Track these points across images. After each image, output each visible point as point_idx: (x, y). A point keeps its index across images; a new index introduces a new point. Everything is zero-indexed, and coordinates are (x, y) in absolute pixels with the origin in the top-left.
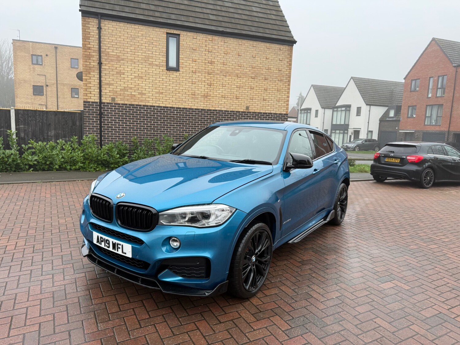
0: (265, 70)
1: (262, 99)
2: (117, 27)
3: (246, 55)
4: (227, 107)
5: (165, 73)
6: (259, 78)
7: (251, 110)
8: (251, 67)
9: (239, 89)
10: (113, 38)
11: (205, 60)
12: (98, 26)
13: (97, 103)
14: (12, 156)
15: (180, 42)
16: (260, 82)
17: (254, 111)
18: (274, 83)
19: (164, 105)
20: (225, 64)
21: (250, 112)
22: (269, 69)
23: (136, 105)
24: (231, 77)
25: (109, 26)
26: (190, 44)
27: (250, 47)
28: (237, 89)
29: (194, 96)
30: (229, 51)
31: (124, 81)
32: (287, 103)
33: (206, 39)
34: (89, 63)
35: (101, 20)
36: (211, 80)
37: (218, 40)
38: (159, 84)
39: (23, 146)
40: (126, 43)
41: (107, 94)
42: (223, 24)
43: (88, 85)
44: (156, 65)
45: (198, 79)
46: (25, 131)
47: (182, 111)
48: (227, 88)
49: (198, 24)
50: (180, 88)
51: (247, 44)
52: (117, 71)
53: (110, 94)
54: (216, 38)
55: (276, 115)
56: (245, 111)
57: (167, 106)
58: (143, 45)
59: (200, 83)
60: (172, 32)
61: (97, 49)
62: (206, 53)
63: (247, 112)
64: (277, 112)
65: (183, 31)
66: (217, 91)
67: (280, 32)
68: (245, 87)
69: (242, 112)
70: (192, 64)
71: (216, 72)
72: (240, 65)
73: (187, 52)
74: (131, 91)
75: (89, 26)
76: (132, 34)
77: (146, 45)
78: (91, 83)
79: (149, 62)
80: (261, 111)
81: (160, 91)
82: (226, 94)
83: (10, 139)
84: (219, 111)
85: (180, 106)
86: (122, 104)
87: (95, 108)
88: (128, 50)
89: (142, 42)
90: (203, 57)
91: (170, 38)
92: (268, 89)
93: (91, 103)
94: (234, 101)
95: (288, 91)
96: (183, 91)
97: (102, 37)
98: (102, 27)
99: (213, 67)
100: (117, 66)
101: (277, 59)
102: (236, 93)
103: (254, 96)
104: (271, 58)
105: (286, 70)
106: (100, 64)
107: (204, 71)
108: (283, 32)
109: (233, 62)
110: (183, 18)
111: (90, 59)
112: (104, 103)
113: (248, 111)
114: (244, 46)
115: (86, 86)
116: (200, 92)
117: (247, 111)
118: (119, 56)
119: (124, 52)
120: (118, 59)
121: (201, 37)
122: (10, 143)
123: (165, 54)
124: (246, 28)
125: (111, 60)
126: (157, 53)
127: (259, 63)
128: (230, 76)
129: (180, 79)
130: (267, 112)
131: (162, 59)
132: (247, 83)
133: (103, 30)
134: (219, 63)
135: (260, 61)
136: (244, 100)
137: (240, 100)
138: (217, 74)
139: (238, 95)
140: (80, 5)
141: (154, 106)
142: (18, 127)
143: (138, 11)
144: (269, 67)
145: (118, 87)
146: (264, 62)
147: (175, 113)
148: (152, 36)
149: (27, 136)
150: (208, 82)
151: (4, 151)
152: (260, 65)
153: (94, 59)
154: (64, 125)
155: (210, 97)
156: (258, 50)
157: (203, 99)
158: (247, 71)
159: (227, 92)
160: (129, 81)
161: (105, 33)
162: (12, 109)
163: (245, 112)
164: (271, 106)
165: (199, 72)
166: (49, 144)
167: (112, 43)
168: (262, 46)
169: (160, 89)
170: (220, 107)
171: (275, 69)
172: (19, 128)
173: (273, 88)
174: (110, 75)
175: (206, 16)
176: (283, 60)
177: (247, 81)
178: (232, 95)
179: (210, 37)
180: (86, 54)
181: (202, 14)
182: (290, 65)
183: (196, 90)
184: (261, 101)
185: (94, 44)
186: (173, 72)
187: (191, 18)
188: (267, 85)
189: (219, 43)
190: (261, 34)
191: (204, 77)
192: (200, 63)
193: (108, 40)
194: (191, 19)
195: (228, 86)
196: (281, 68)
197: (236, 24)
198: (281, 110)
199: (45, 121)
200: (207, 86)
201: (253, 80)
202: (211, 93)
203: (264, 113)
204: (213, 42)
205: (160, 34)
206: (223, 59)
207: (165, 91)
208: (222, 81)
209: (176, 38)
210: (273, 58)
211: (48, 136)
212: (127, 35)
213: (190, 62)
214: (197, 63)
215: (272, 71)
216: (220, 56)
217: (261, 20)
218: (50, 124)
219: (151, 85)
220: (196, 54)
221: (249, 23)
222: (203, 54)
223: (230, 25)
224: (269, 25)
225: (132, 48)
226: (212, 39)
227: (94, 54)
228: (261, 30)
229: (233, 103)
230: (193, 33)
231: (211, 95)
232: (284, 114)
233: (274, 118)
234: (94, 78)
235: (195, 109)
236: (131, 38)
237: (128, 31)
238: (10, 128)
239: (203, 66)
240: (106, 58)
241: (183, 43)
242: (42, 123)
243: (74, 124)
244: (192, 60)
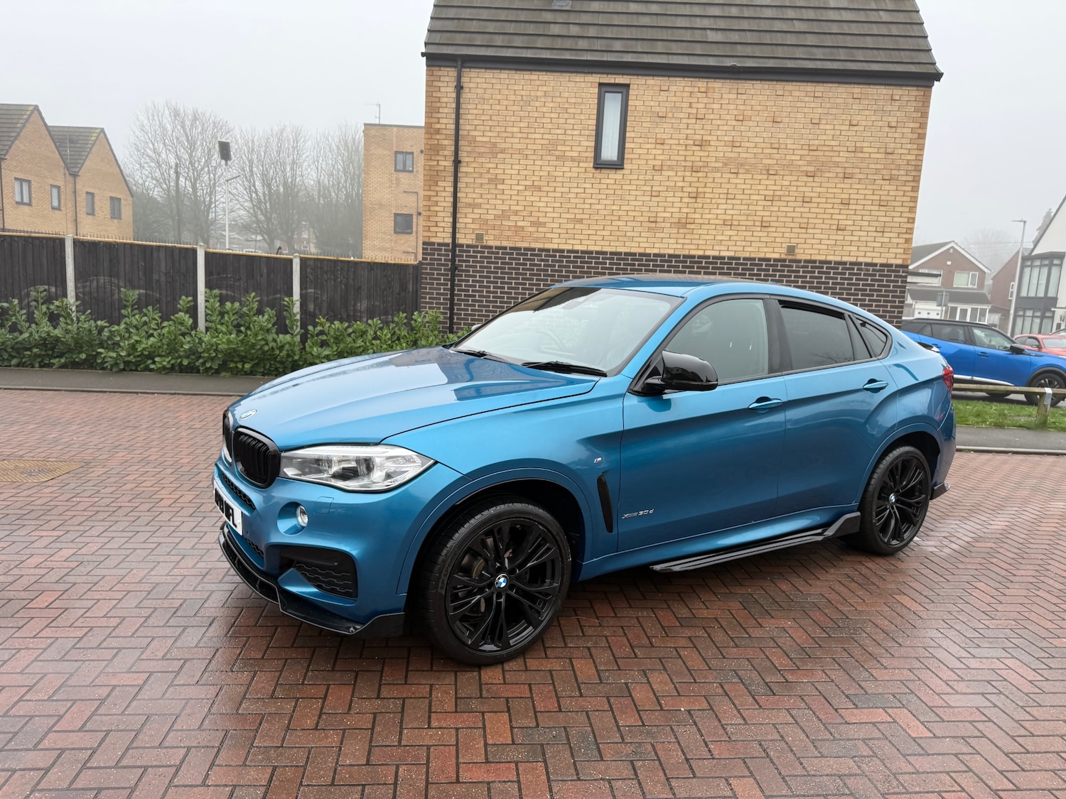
0: (847, 154)
1: (835, 227)
2: (494, 81)
3: (793, 120)
4: (735, 248)
5: (591, 175)
6: (827, 175)
7: (801, 255)
8: (806, 147)
9: (769, 203)
10: (485, 107)
11: (686, 139)
12: (455, 84)
13: (447, 245)
14: (287, 347)
15: (630, 103)
16: (830, 185)
17: (808, 258)
18: (869, 187)
19: (584, 248)
20: (738, 144)
21: (800, 261)
22: (858, 150)
23: (526, 249)
24: (750, 176)
25: (479, 80)
26: (652, 103)
27: (807, 99)
28: (765, 203)
29: (654, 225)
30: (749, 113)
31: (504, 197)
32: (907, 236)
33: (691, 89)
34: (435, 163)
35: (463, 70)
36: (698, 185)
37: (722, 89)
38: (577, 201)
39: (310, 328)
40: (511, 113)
41: (468, 226)
42: (740, 50)
43: (432, 209)
44: (573, 159)
45: (667, 183)
46: (316, 299)
47: (623, 259)
48: (739, 202)
49: (675, 57)
50: (623, 208)
51: (797, 94)
52: (489, 176)
53: (473, 226)
54: (717, 84)
55: (871, 268)
56: (783, 256)
57: (591, 248)
58: (546, 115)
59: (672, 194)
60: (612, 81)
61: (453, 132)
62: (689, 121)
63: (790, 261)
64: (875, 261)
65: (638, 75)
66: (713, 211)
67: (897, 52)
68: (787, 199)
69: (775, 260)
70: (654, 152)
71: (713, 165)
72: (777, 146)
73: (644, 125)
74: (516, 218)
75: (440, 84)
76: (523, 93)
77: (553, 115)
78: (439, 204)
79: (557, 153)
80: (830, 258)
81: (578, 216)
82: (735, 217)
83: (288, 315)
84: (714, 257)
85: (619, 250)
86: (496, 248)
87: (444, 255)
88: (515, 130)
89: (544, 109)
90: (683, 131)
91: (607, 94)
92: (852, 202)
93: (436, 246)
94: (755, 234)
95: (912, 204)
96: (630, 213)
97: (463, 106)
98: (465, 85)
99: (707, 154)
100: (490, 165)
101: (880, 124)
102: (762, 213)
103: (811, 221)
104: (864, 123)
105: (906, 152)
106: (457, 162)
107: (683, 164)
108: (907, 52)
109: (757, 140)
110: (639, 47)
111: (438, 155)
112: (462, 246)
113: (794, 257)
114: (790, 99)
115: (429, 210)
116: (669, 215)
117: (790, 257)
118: (495, 144)
119: (505, 135)
120: (494, 150)
121: (680, 86)
122: (287, 321)
123: (594, 133)
124: (799, 53)
125: (479, 153)
126: (576, 132)
127: (830, 138)
128: (747, 172)
129: (624, 187)
130: (845, 259)
131: (586, 144)
132: (795, 189)
133: (467, 90)
134: (723, 143)
135: (832, 133)
136: (783, 230)
137: (773, 229)
138: (716, 170)
139: (768, 219)
140: (426, 44)
141: (562, 251)
142: (304, 292)
143: (540, 42)
144: (858, 144)
145: (490, 212)
146: (843, 133)
147: (608, 266)
148: (566, 95)
149: (320, 310)
150: (690, 190)
151: (275, 336)
152: (833, 143)
153: (446, 153)
154: (385, 289)
155: (692, 226)
156: (828, 105)
157: (675, 231)
158: (794, 157)
159: (738, 212)
160: (514, 197)
161: (469, 96)
162: (296, 257)
163: (784, 260)
164: (859, 244)
165: (670, 168)
166: (355, 326)
167: (483, 118)
168: (839, 93)
169: (576, 211)
170: (716, 248)
171: (876, 150)
172: (306, 293)
173: (868, 197)
174: (476, 186)
175: (698, 36)
176: (899, 125)
177: (793, 183)
178: (750, 218)
179: (701, 84)
180: (431, 145)
181: (689, 31)
182: (922, 136)
183: (660, 209)
184: (830, 232)
185: (447, 123)
186: (607, 171)
187: (659, 43)
188: (851, 191)
189: (724, 96)
190: (839, 63)
191: (681, 179)
192: (674, 147)
193: (475, 112)
194: (660, 47)
195: (742, 197)
196: (892, 145)
197: (774, 47)
198: (887, 255)
199: (351, 282)
200: (686, 200)
201: (811, 179)
202: (697, 216)
203: (836, 263)
204: (709, 95)
205: (584, 86)
206: (733, 133)
207: (587, 217)
208: (728, 186)
209: (620, 95)
210: (870, 123)
211: (355, 311)
212: (513, 97)
213: (649, 146)
214: (666, 147)
215: (867, 155)
216: (725, 128)
217: (846, 28)
218: (360, 288)
219: (558, 205)
220: (665, 125)
221: (810, 40)
222: (682, 126)
223: (757, 51)
224: (868, 38)
225: (522, 125)
226: (707, 87)
227: (446, 142)
228: (842, 54)
229: (753, 239)
230: (660, 78)
231: (696, 221)
232: (897, 266)
233: (865, 275)
234: (444, 194)
235: (655, 255)
236: (522, 103)
237: (516, 87)
238: (290, 294)
239: (681, 153)
240: (468, 149)
241: (637, 103)
242: (346, 285)
243: (404, 288)
244: (654, 141)
